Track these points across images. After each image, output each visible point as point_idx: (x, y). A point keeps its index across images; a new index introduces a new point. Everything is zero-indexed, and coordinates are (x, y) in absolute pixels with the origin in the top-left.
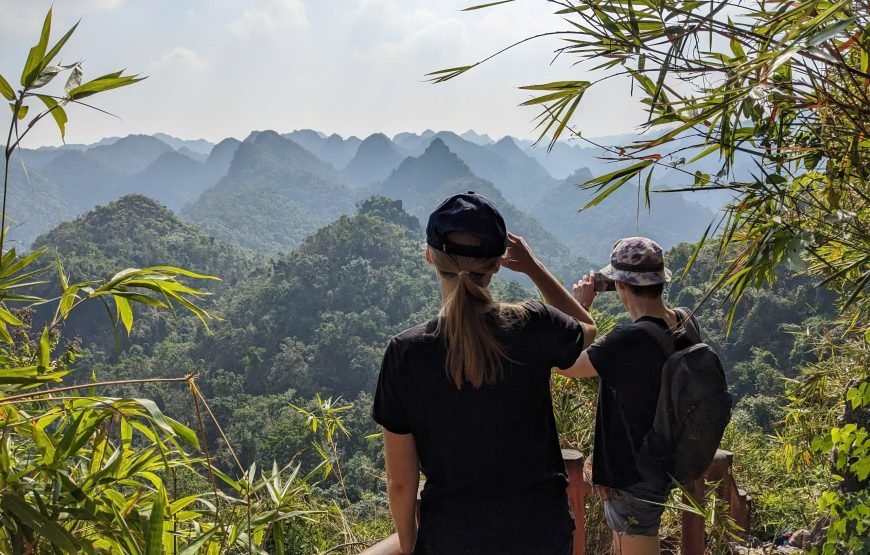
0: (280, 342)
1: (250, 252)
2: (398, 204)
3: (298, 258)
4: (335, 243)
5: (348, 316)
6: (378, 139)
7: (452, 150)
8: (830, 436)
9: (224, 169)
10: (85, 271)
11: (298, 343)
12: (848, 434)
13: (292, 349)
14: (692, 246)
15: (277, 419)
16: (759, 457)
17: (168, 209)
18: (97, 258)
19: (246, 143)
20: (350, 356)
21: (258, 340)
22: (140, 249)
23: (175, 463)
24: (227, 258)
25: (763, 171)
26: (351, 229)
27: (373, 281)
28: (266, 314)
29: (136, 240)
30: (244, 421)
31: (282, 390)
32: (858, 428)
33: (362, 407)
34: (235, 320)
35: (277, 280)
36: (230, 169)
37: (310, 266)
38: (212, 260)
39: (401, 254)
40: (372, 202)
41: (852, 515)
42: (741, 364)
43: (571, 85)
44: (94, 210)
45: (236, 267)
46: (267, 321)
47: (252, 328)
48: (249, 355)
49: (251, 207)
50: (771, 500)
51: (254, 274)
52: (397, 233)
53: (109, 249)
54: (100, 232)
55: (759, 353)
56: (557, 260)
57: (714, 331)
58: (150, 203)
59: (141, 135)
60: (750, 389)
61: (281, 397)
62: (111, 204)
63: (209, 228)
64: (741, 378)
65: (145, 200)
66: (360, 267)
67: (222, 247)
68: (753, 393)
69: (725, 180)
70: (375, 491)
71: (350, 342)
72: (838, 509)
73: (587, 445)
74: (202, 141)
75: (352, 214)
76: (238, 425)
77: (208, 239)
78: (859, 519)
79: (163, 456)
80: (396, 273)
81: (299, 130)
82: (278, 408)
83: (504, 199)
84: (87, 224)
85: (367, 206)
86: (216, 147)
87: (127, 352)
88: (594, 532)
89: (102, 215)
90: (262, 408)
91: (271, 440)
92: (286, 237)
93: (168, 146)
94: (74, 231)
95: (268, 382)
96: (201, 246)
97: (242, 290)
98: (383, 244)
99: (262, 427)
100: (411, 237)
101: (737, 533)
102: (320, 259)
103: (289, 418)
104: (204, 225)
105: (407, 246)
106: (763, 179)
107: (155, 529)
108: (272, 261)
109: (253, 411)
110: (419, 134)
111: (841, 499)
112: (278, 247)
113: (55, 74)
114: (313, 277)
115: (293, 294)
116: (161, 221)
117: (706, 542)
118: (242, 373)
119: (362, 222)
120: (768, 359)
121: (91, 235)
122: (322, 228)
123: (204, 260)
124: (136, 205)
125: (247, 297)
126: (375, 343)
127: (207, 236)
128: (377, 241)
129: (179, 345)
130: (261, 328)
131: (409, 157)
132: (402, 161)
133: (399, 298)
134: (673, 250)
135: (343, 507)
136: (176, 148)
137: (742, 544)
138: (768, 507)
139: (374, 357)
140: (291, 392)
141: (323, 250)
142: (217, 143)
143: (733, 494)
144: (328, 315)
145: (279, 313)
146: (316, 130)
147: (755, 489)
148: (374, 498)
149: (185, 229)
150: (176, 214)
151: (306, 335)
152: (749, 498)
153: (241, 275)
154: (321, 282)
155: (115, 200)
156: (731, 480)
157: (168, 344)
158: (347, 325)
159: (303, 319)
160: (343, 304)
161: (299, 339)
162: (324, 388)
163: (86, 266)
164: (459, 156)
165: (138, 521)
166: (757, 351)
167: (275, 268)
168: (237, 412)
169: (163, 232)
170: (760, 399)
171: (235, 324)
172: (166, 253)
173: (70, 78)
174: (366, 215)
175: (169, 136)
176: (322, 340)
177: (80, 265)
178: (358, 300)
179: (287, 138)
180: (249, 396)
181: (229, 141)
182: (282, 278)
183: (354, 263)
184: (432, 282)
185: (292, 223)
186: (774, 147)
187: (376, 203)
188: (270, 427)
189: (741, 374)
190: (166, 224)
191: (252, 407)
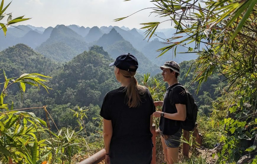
0: (66, 89)
1: (57, 62)
2: (102, 48)
3: (71, 64)
4: (82, 59)
5: (86, 81)
6: (95, 28)
7: (118, 32)
8: (224, 121)
9: (48, 36)
10: (5, 67)
11: (71, 89)
12: (229, 120)
13: (69, 91)
14: (187, 62)
15: (65, 112)
16: (205, 123)
17: (31, 48)
18: (9, 63)
19: (55, 28)
20: (87, 93)
21: (59, 88)
22: (23, 60)
23: (39, 130)
24: (50, 63)
25: (207, 48)
26: (87, 55)
27: (94, 71)
28: (61, 81)
29: (21, 58)
30: (55, 112)
31: (66, 103)
32: (232, 119)
33: (91, 108)
34: (52, 82)
35: (65, 70)
36: (50, 37)
37: (75, 66)
38: (45, 64)
39: (102, 63)
40: (94, 47)
41: (229, 143)
42: (200, 96)
43: (154, 23)
44: (8, 48)
45: (52, 66)
46: (62, 83)
47: (57, 85)
48: (57, 93)
49: (57, 48)
50: (208, 135)
51: (58, 68)
52: (101, 57)
53: (13, 60)
54: (10, 55)
55: (206, 93)
56: (148, 65)
57: (193, 86)
58: (26, 46)
59: (22, 25)
60: (203, 103)
61: (66, 105)
62: (13, 46)
63: (44, 54)
64: (200, 100)
65: (24, 45)
66: (90, 66)
67: (48, 60)
68: (204, 104)
69: (197, 50)
70: (94, 133)
71: (87, 89)
72: (226, 141)
73: (157, 121)
74: (42, 27)
75: (88, 51)
76: (53, 113)
77: (44, 58)
78: (231, 144)
79: (36, 128)
80: (101, 69)
81: (71, 25)
82: (65, 109)
83: (133, 47)
84: (6, 52)
85: (92, 48)
86: (46, 29)
87: (19, 91)
88: (158, 146)
89: (11, 50)
90: (61, 108)
91: (63, 118)
92: (67, 57)
93: (31, 29)
94: (2, 54)
95: (62, 101)
96: (41, 60)
97: (54, 73)
98: (97, 60)
99: (60, 114)
100: (105, 58)
101: (198, 145)
102: (78, 64)
103: (68, 111)
104: (42, 53)
105: (104, 60)
106: (207, 50)
107: (34, 150)
108: (63, 64)
109: (58, 109)
110: (108, 27)
111: (227, 138)
112: (65, 60)
113: (4, 17)
114: (76, 69)
115: (70, 75)
116: (29, 52)
117: (190, 148)
118: (54, 98)
119: (91, 53)
120: (208, 95)
121: (7, 56)
122: (78, 54)
123: (43, 64)
124: (21, 47)
125: (56, 75)
126: (95, 89)
127: (43, 56)
128: (95, 59)
129: (35, 89)
130: (60, 84)
131: (105, 34)
132: (103, 35)
133: (102, 76)
134: (182, 63)
135: (85, 138)
136: (33, 29)
137: (200, 149)
138: (207, 137)
139: (94, 93)
140: (69, 104)
141: (79, 61)
142: (46, 28)
143: (197, 135)
144: (80, 81)
145: (65, 80)
146: (76, 25)
147: (203, 132)
148: (94, 135)
149: (36, 54)
150: (34, 50)
151: (73, 87)
152: (202, 135)
153: (54, 69)
154: (78, 71)
155: (15, 45)
156: (197, 131)
157: (31, 89)
158: (86, 84)
159: (73, 82)
160: (85, 77)
161: (72, 88)
162: (79, 103)
163: (5, 65)
164: (120, 33)
165: (29, 147)
166: (205, 92)
167: (64, 67)
168: (53, 110)
169: (29, 55)
170: (206, 106)
171: (52, 83)
172: (31, 62)
173: (9, 18)
174: (92, 51)
175: (31, 26)
176: (79, 88)
177: (4, 65)
178: (89, 76)
179: (68, 27)
180: (56, 105)
181: (50, 28)
182: (66, 69)
183: (88, 65)
184: (112, 72)
185: (69, 53)
186: (211, 41)
187: (95, 48)
188: (63, 114)
189: (200, 99)
190: (31, 53)
191: (58, 108)
